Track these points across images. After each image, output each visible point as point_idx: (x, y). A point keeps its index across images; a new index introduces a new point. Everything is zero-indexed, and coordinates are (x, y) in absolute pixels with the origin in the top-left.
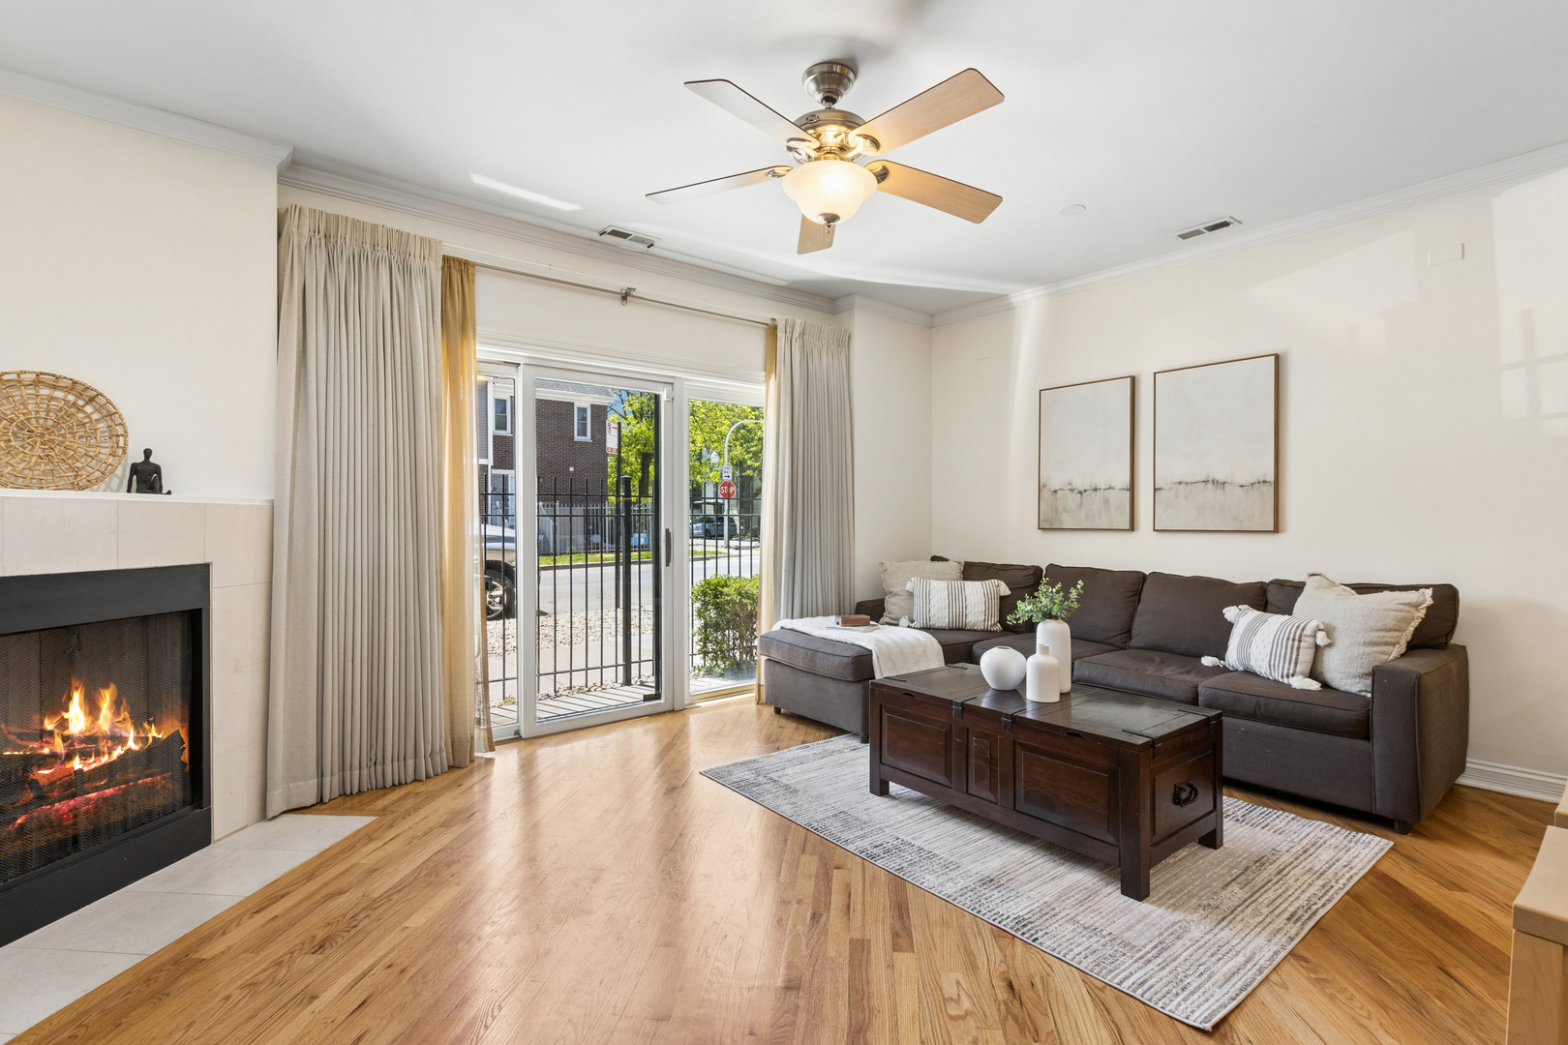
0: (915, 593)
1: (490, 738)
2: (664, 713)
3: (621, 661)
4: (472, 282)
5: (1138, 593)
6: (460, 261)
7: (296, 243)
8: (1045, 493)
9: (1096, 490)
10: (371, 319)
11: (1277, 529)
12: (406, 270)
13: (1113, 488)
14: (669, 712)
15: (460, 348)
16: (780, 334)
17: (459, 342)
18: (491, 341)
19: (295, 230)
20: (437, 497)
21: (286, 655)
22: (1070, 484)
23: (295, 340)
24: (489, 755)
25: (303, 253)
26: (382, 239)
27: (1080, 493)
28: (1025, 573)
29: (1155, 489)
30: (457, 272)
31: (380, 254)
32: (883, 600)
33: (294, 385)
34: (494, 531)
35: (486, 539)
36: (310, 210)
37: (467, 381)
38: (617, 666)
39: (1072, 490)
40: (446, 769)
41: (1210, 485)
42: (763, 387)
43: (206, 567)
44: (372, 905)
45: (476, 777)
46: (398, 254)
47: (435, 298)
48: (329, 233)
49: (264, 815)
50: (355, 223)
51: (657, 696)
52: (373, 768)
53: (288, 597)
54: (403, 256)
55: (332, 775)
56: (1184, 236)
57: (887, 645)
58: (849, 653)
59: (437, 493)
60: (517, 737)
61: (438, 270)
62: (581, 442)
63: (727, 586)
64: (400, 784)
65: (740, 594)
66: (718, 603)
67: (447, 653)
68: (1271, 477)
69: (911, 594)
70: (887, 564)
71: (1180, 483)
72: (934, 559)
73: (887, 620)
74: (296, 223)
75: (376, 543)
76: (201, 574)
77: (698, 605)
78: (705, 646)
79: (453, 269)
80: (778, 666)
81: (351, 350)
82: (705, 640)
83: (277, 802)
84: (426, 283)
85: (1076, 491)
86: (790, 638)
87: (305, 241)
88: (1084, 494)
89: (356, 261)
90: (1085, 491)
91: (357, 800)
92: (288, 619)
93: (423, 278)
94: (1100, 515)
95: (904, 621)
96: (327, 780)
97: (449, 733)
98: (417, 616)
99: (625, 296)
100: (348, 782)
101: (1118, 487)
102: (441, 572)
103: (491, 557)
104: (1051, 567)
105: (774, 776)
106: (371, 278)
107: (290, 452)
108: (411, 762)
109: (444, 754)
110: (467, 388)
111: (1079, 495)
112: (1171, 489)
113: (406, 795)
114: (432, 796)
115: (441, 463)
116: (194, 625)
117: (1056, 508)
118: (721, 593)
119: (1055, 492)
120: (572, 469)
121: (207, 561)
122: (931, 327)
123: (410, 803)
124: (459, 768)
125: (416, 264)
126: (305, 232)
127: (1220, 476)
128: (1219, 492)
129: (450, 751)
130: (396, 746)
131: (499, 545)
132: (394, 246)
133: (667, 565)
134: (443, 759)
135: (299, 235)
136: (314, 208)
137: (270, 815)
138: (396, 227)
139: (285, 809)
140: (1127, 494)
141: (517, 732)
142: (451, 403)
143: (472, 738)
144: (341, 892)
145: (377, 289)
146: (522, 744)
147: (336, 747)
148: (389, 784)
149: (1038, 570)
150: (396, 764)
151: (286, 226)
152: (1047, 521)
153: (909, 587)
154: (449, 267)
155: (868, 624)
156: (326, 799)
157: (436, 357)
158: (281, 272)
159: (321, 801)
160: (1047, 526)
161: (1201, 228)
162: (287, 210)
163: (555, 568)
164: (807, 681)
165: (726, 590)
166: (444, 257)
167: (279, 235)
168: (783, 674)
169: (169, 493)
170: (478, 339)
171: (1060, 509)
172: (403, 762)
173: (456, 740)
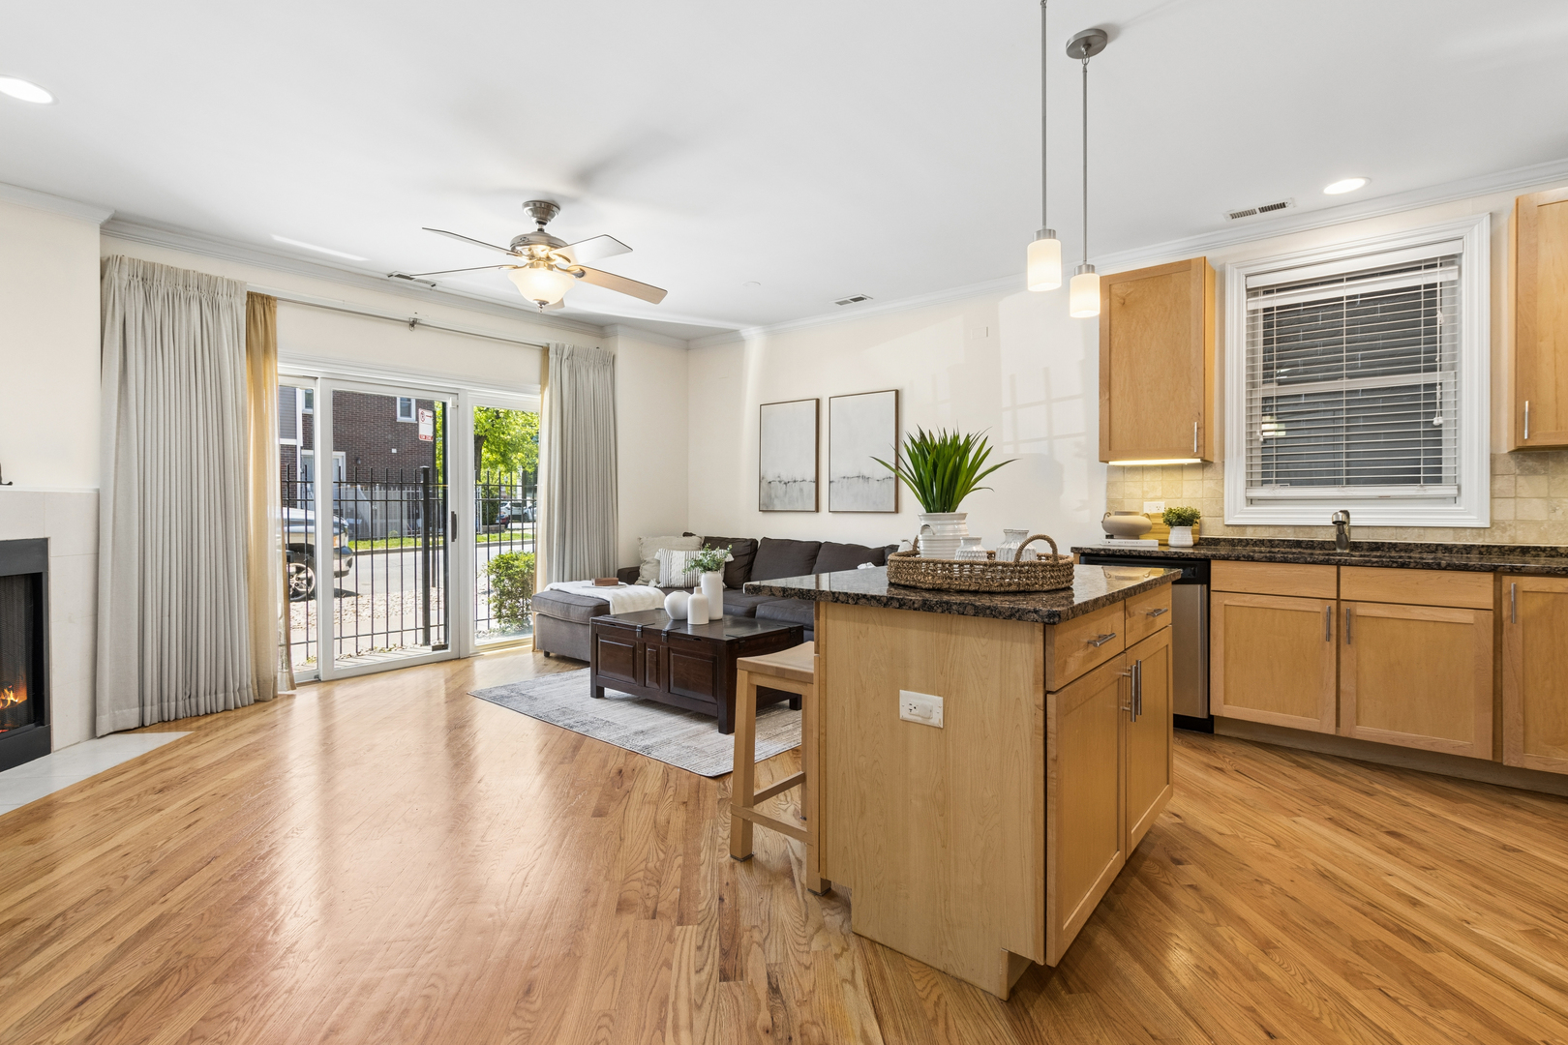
0: (662, 561)
1: (292, 680)
2: (451, 660)
3: (420, 624)
4: (273, 313)
5: (814, 557)
6: (262, 297)
7: (117, 285)
8: (764, 484)
9: (795, 481)
10: (184, 346)
11: (897, 511)
12: (215, 306)
13: (806, 481)
14: (455, 659)
15: (262, 367)
16: (552, 355)
17: (262, 364)
18: (290, 360)
19: (116, 275)
20: (243, 486)
21: (111, 610)
22: (779, 477)
23: (118, 363)
24: (291, 692)
25: (123, 294)
26: (193, 282)
27: (785, 483)
28: (744, 544)
29: (830, 482)
30: (260, 305)
31: (191, 293)
32: (639, 568)
33: (116, 399)
34: (297, 514)
35: (289, 522)
36: (130, 259)
37: (269, 393)
38: (416, 629)
39: (780, 482)
40: (253, 702)
41: (861, 479)
42: (539, 397)
43: (46, 540)
44: (197, 772)
45: (279, 706)
46: (208, 291)
47: (240, 328)
48: (146, 276)
49: (94, 734)
50: (170, 270)
51: (445, 647)
52: (187, 701)
53: (113, 565)
54: (212, 295)
55: (152, 705)
56: (841, 303)
57: (622, 598)
58: (593, 604)
59: (243, 483)
60: (317, 680)
61: (242, 305)
62: (405, 423)
63: (517, 560)
64: (212, 713)
65: (528, 566)
66: (509, 575)
67: (252, 611)
69: (659, 562)
70: (644, 539)
71: (844, 478)
72: (686, 534)
73: (641, 582)
74: (117, 270)
75: (189, 523)
76: (41, 546)
77: (493, 577)
78: (500, 611)
79: (256, 303)
80: (545, 618)
81: (167, 370)
82: (501, 606)
83: (105, 724)
84: (232, 316)
85: (783, 483)
86: (555, 596)
87: (125, 283)
88: (788, 485)
89: (170, 299)
90: (788, 482)
91: (173, 724)
92: (112, 582)
93: (229, 311)
94: (797, 500)
95: (653, 583)
96: (148, 709)
97: (254, 674)
98: (226, 581)
99: (413, 324)
100: (166, 711)
101: (808, 480)
102: (246, 546)
103: (294, 540)
104: (765, 539)
105: (523, 692)
106: (184, 313)
107: (114, 451)
108: (221, 696)
109: (251, 690)
110: (269, 399)
111: (784, 485)
112: (839, 481)
113: (217, 719)
114: (242, 718)
115: (246, 459)
116: (35, 586)
117: (770, 495)
118: (513, 565)
119: (770, 483)
120: (394, 451)
121: (46, 536)
122: (688, 350)
123: (221, 723)
124: (264, 701)
125: (223, 301)
126: (125, 277)
127: (867, 473)
128: (865, 485)
129: (256, 687)
130: (208, 683)
131: (302, 528)
132: (204, 287)
133: (453, 540)
134: (250, 694)
135: (120, 278)
136: (132, 257)
137: (99, 735)
138: (205, 272)
139: (112, 731)
140: (814, 485)
141: (317, 677)
142: (255, 408)
143: (275, 678)
144: (170, 768)
145: (189, 321)
146: (321, 684)
147: (155, 683)
148: (202, 712)
149: (754, 542)
150: (208, 697)
151: (108, 272)
152: (765, 504)
153: (657, 557)
154: (253, 301)
155: (617, 584)
156: (147, 723)
157: (242, 374)
158: (104, 308)
159: (143, 725)
160: (766, 509)
161: (847, 299)
162: (109, 259)
163: (372, 553)
164: (564, 628)
165: (516, 563)
166: (248, 293)
167: (102, 278)
168: (549, 623)
169: (10, 484)
170: (279, 358)
171: (773, 496)
172: (213, 696)
173: (261, 679)
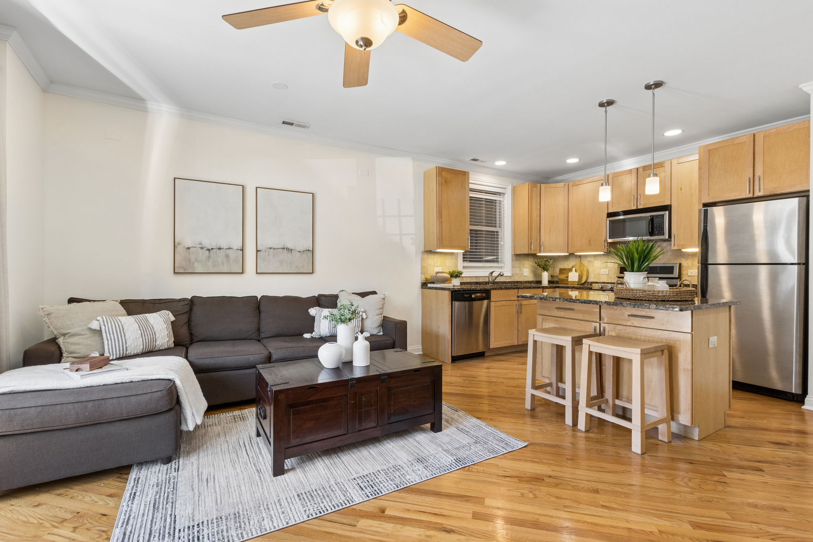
0: (103, 330)
5: (258, 308)
8: (179, 249)
9: (220, 249)
11: (313, 272)
13: (232, 249)
22: (200, 244)
27: (209, 250)
28: (178, 303)
29: (257, 251)
39: (202, 248)
41: (285, 250)
56: (284, 123)
68: (311, 249)
69: (97, 332)
71: (271, 248)
85: (205, 249)
88: (212, 251)
90: (212, 249)
94: (223, 264)
101: (235, 248)
111: (207, 252)
112: (266, 251)
117: (189, 260)
119: (189, 248)
127: (290, 246)
128: (289, 254)
140: (240, 253)
149: (189, 301)
152: (181, 267)
160: (182, 271)
161: (295, 123)
171: (193, 259)
